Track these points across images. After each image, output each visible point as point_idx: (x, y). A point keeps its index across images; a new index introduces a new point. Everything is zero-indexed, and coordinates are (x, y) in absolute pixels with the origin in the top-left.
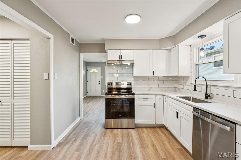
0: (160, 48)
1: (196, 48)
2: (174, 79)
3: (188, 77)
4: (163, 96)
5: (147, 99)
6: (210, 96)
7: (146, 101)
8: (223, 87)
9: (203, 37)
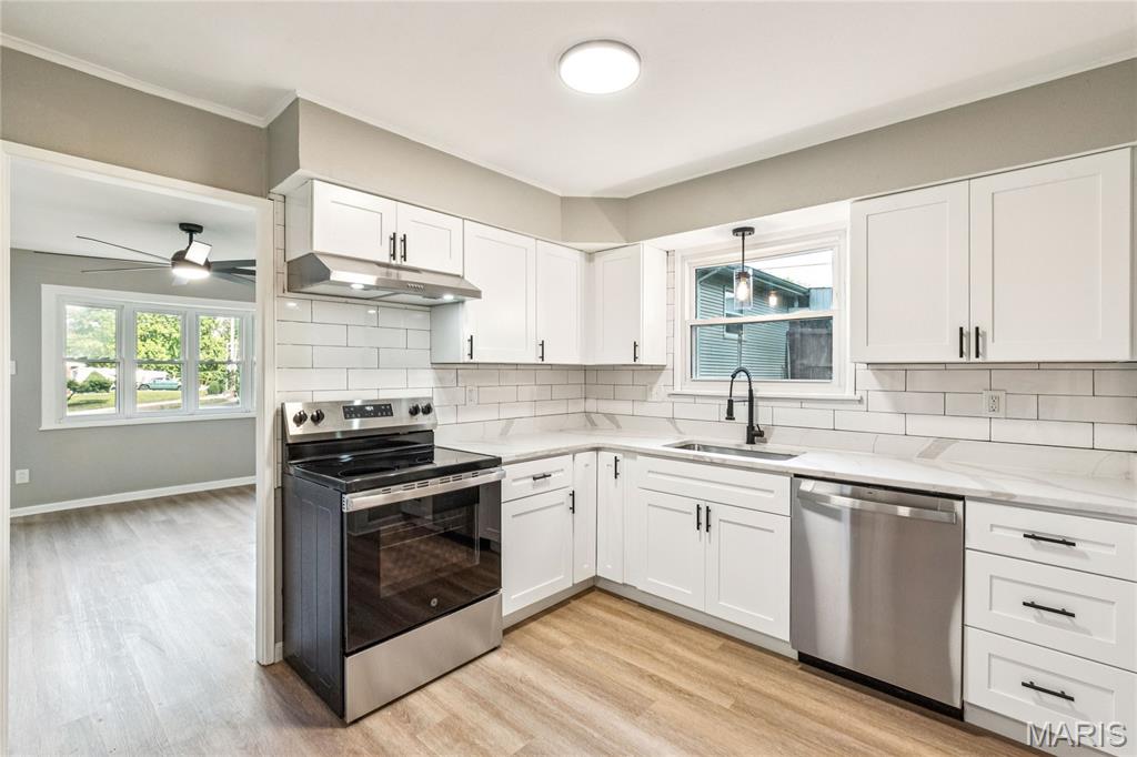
0: (565, 236)
1: (689, 264)
2: (580, 377)
3: (661, 368)
4: (594, 453)
5: (545, 476)
6: (761, 434)
7: (543, 486)
8: (801, 400)
9: (747, 233)
